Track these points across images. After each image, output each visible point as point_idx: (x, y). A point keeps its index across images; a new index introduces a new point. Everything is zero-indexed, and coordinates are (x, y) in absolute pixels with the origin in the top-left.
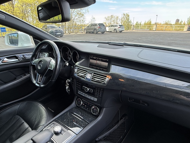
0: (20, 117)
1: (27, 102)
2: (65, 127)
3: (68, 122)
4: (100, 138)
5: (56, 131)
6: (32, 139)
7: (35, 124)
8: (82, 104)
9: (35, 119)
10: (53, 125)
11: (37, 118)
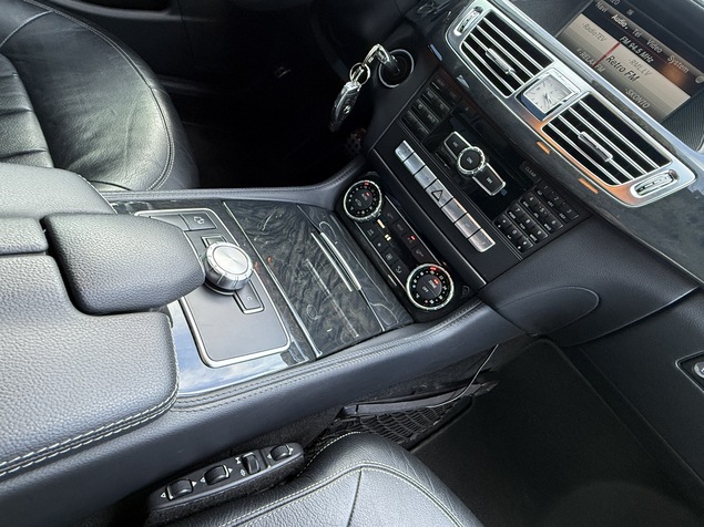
0: (16, 77)
1: (84, 25)
2: (265, 275)
3: (288, 260)
4: (366, 409)
5: (218, 269)
6: (45, 224)
7: (85, 159)
8: (374, 221)
9: (97, 135)
10: (200, 223)
11: (109, 139)
